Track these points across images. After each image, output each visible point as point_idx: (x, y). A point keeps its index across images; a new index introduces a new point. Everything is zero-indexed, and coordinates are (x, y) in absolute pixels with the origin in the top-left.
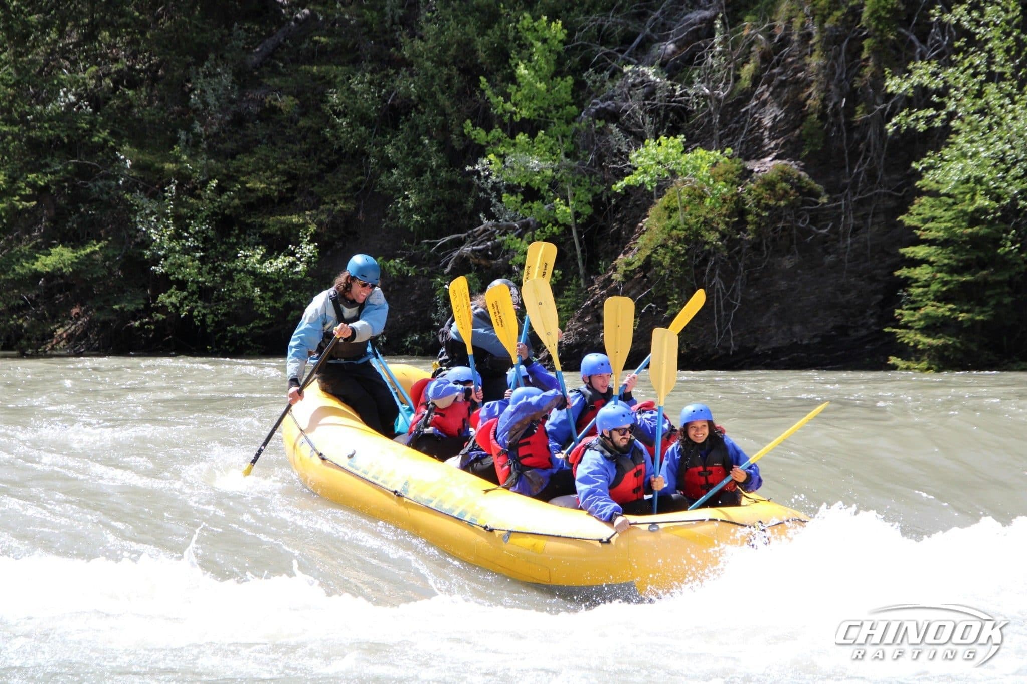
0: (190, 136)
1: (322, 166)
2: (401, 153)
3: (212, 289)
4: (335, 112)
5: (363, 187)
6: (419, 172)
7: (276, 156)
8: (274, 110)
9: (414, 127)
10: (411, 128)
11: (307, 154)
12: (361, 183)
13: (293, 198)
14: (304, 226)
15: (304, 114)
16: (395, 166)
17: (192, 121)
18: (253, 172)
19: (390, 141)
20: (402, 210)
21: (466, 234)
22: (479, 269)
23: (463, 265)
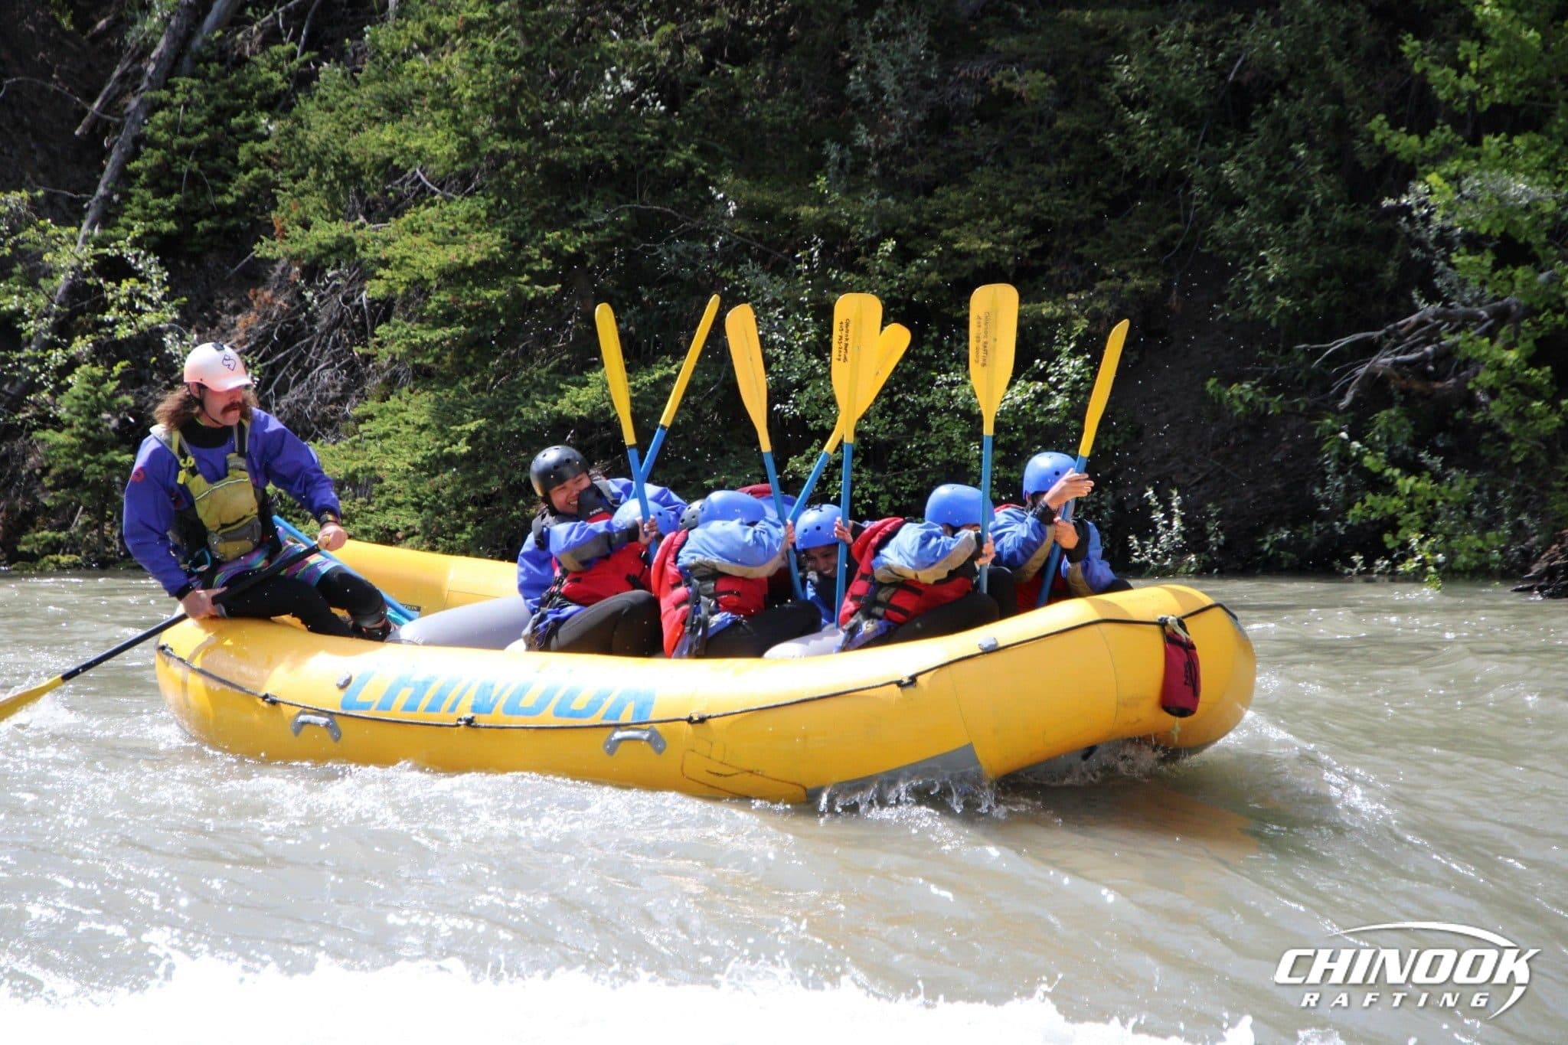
0: (848, 152)
1: (1100, 206)
2: (1254, 176)
3: (889, 446)
4: (1126, 100)
5: (1179, 243)
6: (1288, 212)
7: (1010, 186)
8: (1008, 98)
9: (1279, 125)
10: (1274, 127)
11: (1070, 183)
12: (1175, 235)
13: (1043, 269)
14: (1066, 320)
15: (1066, 105)
16: (1241, 202)
17: (851, 124)
18: (967, 219)
19: (1232, 154)
20: (1255, 287)
21: (1382, 332)
22: (1409, 399)
23: (1377, 392)
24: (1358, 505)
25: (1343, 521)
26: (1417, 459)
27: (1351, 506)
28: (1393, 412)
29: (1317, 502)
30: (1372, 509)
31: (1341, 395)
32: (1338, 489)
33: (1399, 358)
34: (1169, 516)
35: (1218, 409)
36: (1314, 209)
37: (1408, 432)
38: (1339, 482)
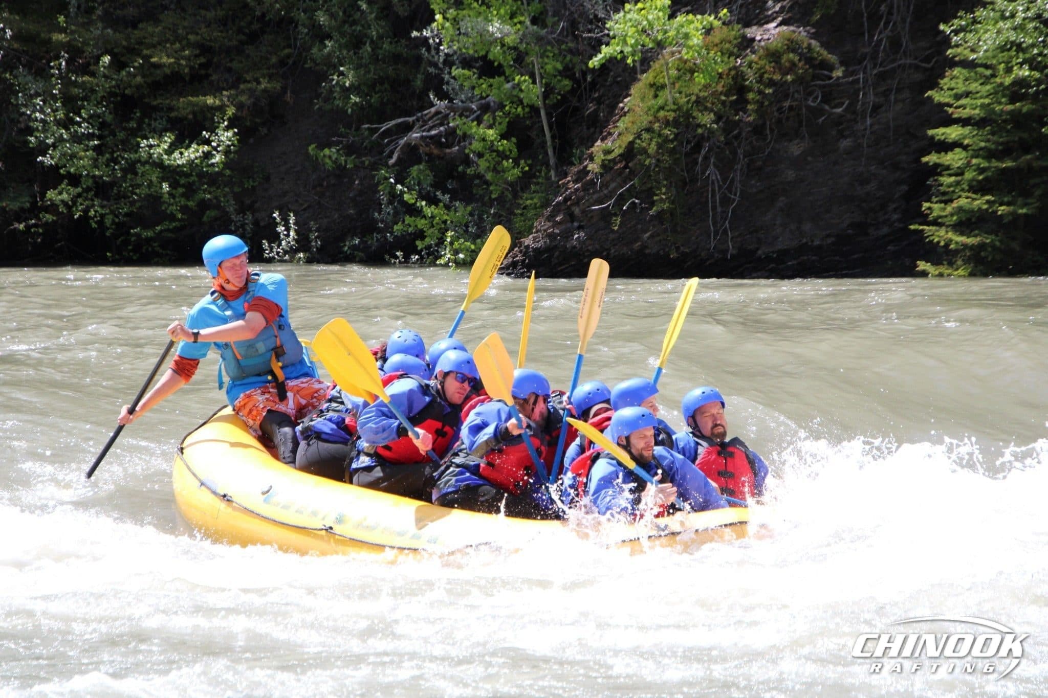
1: (242, 37)
2: (336, 21)
5: (291, 61)
6: (356, 43)
7: (186, 24)
11: (223, 23)
12: (288, 56)
13: (207, 76)
14: (221, 109)
16: (329, 36)
18: (159, 43)
19: (322, 6)
20: (338, 88)
21: (415, 118)
22: (431, 158)
23: (412, 155)
24: (400, 223)
25: (391, 233)
26: (436, 196)
27: (396, 223)
28: (421, 167)
29: (376, 221)
30: (409, 226)
31: (390, 156)
32: (389, 213)
33: (425, 134)
34: (288, 229)
35: (316, 164)
36: (372, 42)
37: (430, 179)
38: (390, 209)
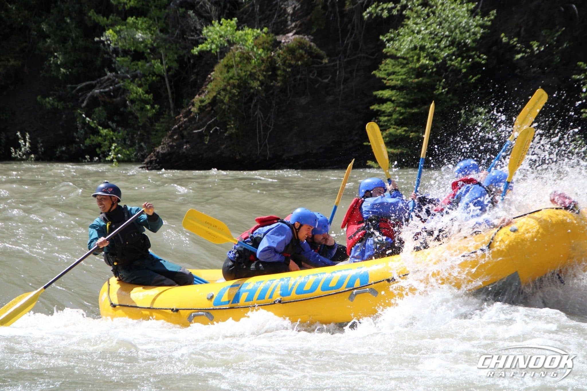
2: (52, 28)
5: (27, 50)
6: (64, 40)
9: (60, 11)
10: (58, 12)
12: (25, 47)
16: (49, 37)
19: (45, 20)
20: (53, 65)
21: (96, 82)
22: (105, 104)
23: (94, 102)
24: (88, 139)
25: (83, 144)
26: (108, 124)
27: (86, 139)
28: (100, 108)
29: (74, 138)
30: (93, 141)
31: (83, 102)
32: (82, 134)
33: (102, 90)
34: (26, 142)
35: (41, 106)
36: (73, 40)
37: (105, 115)
38: (82, 131)
